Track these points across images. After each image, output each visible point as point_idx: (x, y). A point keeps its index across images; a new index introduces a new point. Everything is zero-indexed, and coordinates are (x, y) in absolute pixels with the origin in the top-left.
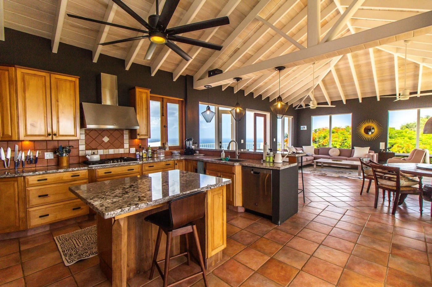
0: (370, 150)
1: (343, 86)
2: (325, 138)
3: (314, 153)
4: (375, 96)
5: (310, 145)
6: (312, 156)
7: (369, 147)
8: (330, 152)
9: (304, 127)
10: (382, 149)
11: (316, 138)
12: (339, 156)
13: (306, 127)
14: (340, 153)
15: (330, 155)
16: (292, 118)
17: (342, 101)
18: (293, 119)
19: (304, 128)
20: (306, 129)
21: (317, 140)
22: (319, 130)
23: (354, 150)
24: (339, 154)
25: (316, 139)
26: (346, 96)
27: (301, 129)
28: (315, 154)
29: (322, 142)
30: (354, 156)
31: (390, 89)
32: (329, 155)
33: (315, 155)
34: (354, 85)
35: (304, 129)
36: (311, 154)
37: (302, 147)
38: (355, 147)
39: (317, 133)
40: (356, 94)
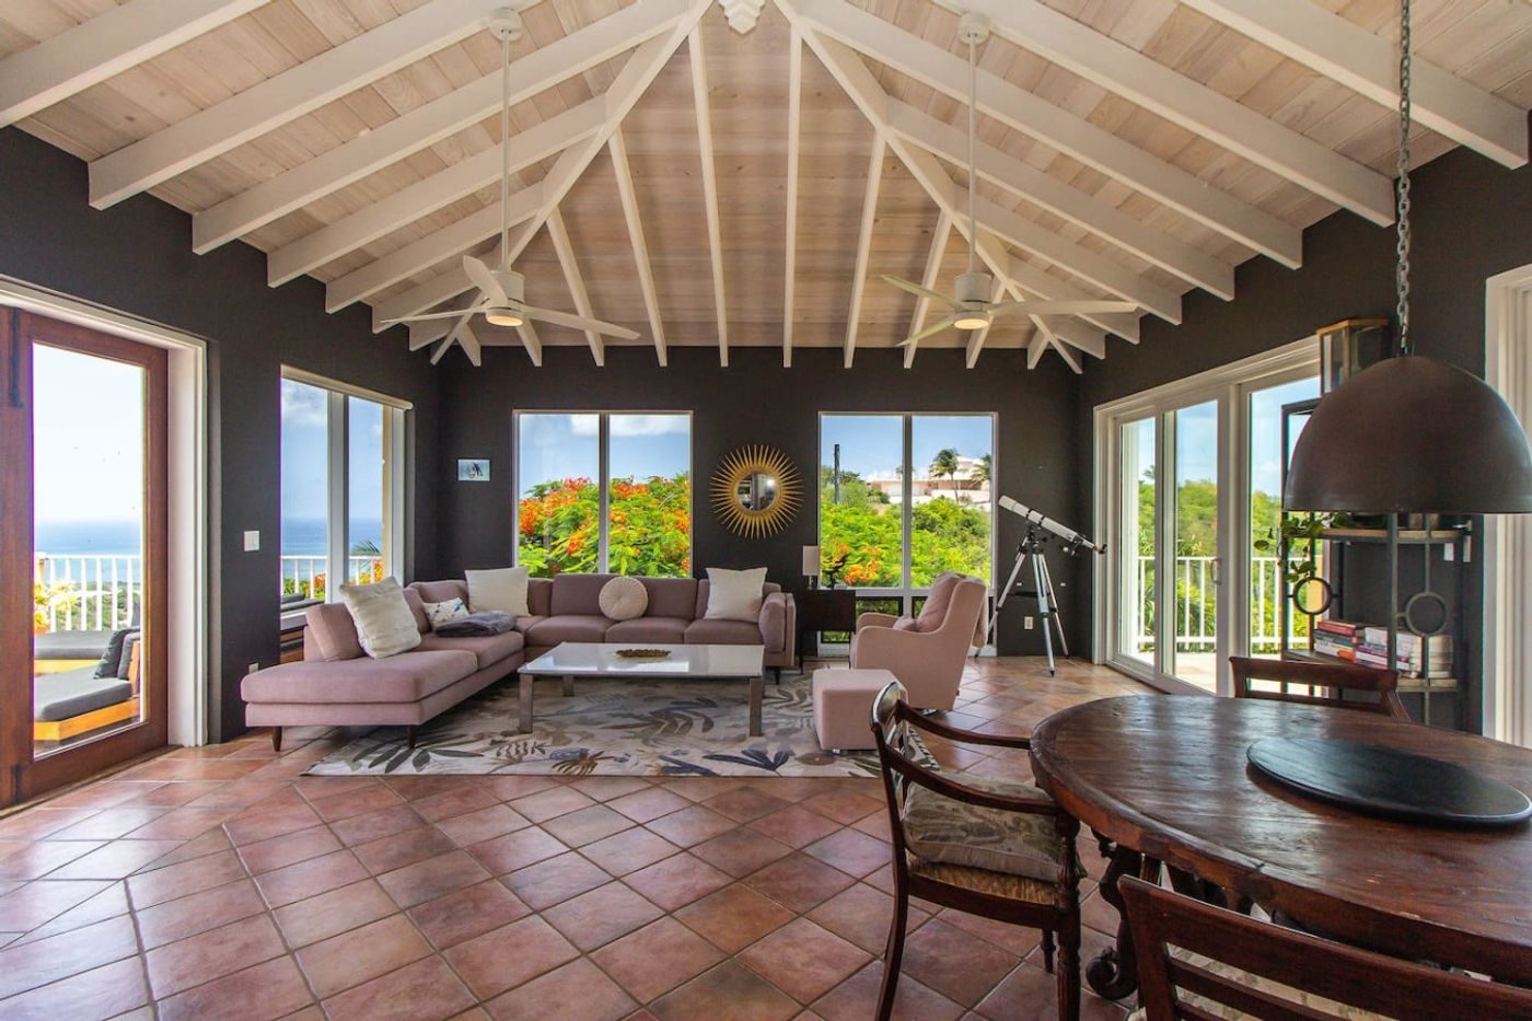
0: (768, 579)
1: (660, 272)
2: (576, 522)
3: (524, 610)
4: (778, 344)
5: (505, 561)
6: (515, 629)
7: (765, 570)
8: (605, 598)
9: (477, 468)
10: (810, 574)
11: (541, 522)
12: (647, 614)
13: (484, 464)
14: (649, 601)
15: (606, 613)
16: (407, 412)
17: (654, 348)
18: (412, 418)
19: (473, 471)
20: (484, 476)
21: (545, 533)
22: (555, 487)
23: (709, 584)
24: (645, 607)
25: (540, 528)
26: (669, 326)
27: (463, 477)
28: (532, 612)
29: (566, 545)
30: (709, 614)
31: (828, 321)
32: (598, 614)
33: (531, 623)
34: (704, 272)
35: (478, 478)
36: (505, 620)
37: (465, 579)
38: (710, 571)
39: (546, 499)
40: (711, 325)
